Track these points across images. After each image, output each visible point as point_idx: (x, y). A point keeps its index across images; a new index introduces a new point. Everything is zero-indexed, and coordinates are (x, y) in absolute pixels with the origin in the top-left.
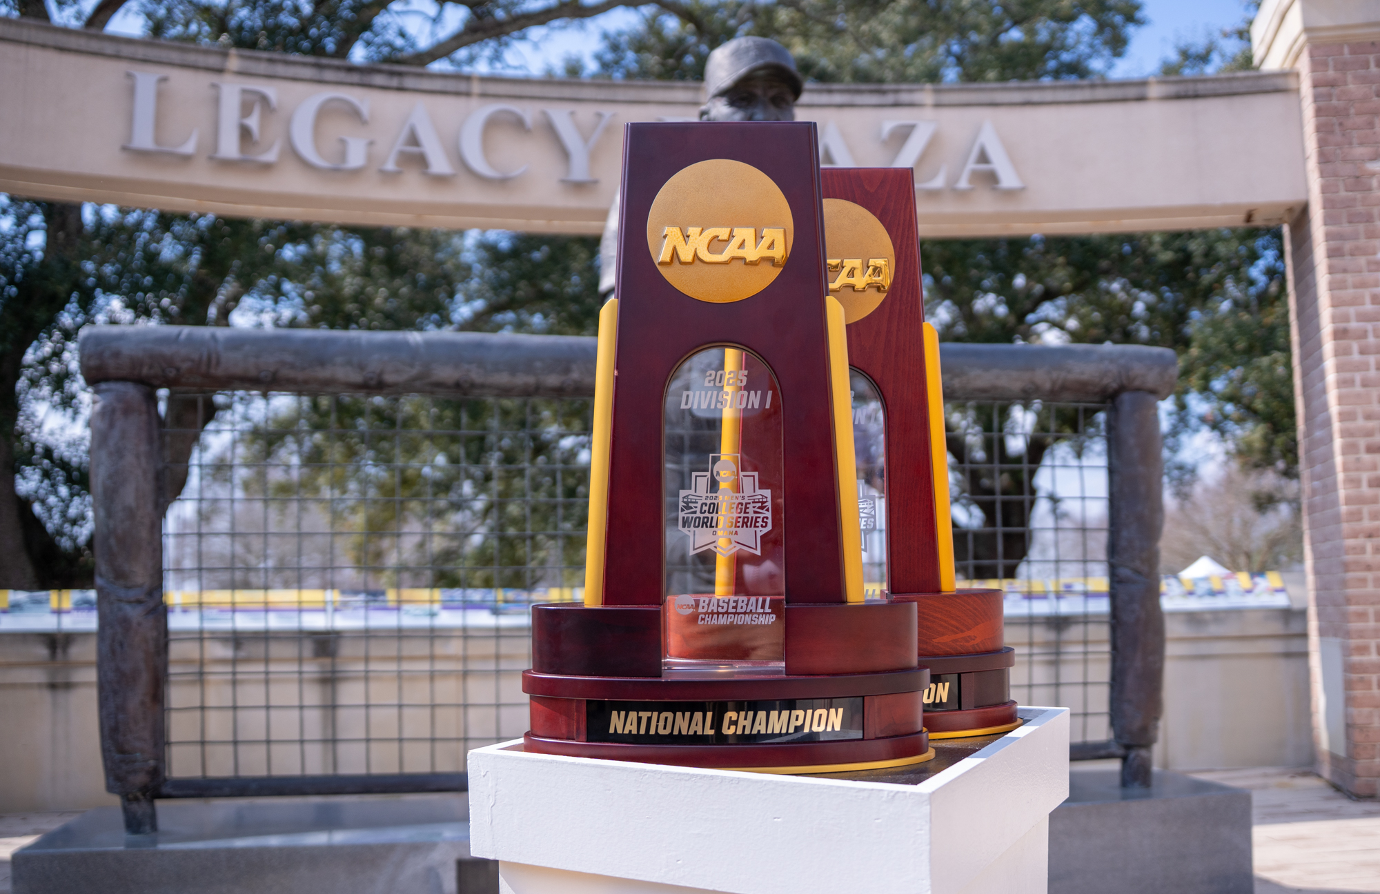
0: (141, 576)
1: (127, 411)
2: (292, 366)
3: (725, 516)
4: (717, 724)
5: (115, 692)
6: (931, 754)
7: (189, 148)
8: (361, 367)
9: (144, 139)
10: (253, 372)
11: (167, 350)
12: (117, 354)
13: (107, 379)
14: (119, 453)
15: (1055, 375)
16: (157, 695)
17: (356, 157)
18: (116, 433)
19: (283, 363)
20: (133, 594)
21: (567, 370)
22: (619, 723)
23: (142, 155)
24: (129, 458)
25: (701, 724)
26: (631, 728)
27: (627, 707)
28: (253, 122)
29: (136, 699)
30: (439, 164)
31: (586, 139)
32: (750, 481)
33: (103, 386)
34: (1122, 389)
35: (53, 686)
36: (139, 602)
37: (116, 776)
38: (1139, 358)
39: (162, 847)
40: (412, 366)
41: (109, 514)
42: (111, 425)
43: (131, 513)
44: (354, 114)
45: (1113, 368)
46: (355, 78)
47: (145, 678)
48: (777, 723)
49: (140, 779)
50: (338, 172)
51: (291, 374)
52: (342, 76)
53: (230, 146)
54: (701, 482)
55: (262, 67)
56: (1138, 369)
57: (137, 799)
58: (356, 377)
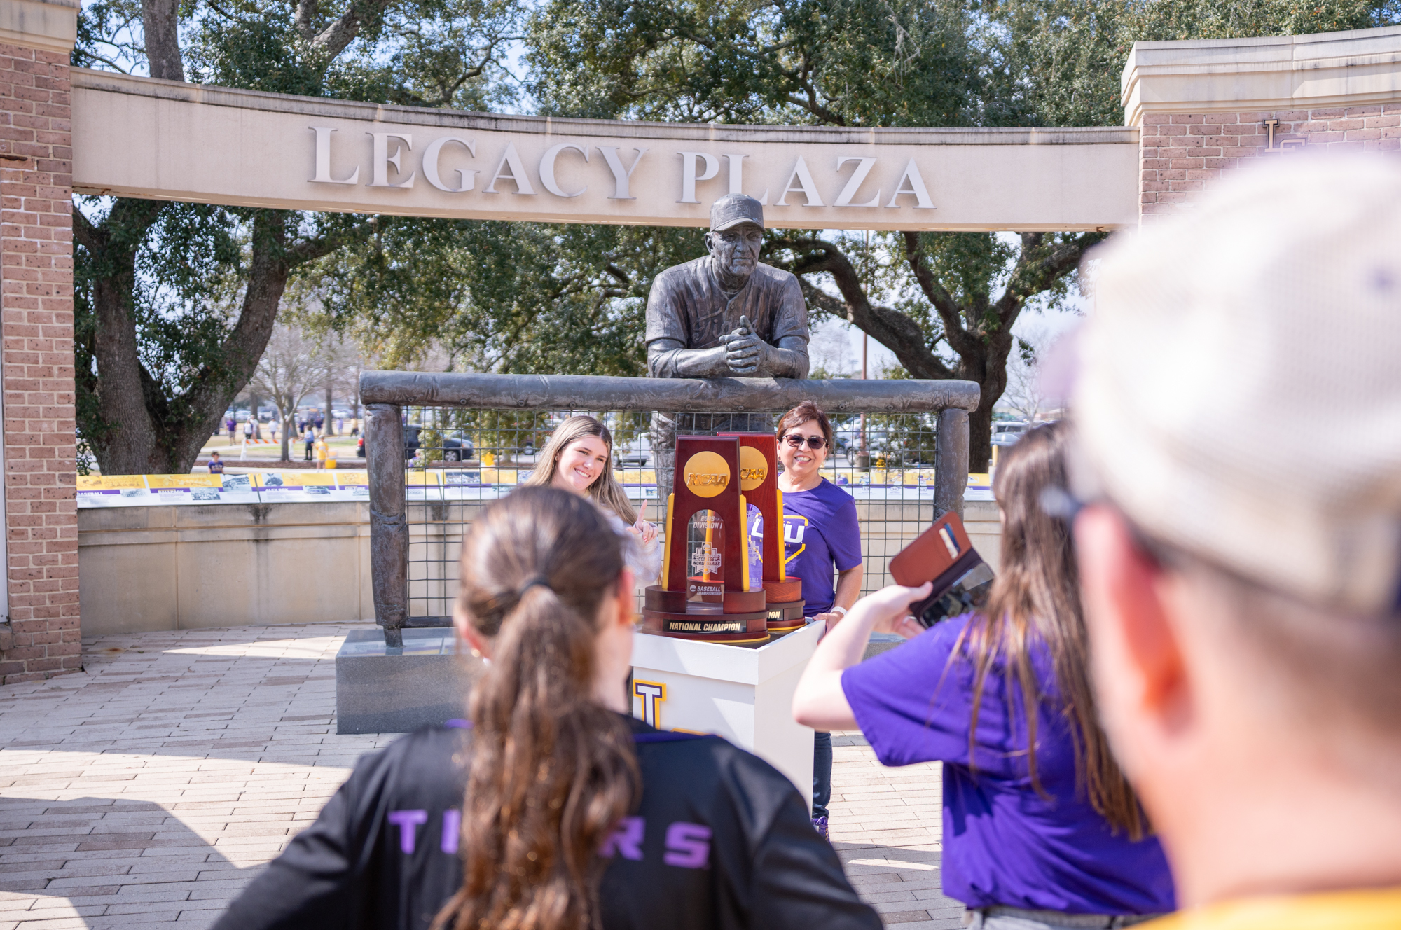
0: (395, 510)
1: (387, 421)
2: (478, 396)
3: (706, 562)
4: (702, 627)
5: (383, 572)
6: (769, 637)
7: (354, 180)
8: (516, 397)
9: (323, 174)
10: (456, 399)
11: (408, 387)
12: (381, 390)
13: (375, 403)
14: (384, 444)
15: (905, 400)
16: (404, 573)
17: (468, 185)
18: (382, 433)
19: (474, 395)
20: (392, 519)
21: (629, 399)
22: (672, 626)
23: (323, 185)
24: (390, 447)
25: (697, 627)
26: (676, 628)
27: (676, 621)
28: (396, 160)
29: (394, 576)
30: (525, 186)
31: (627, 169)
32: (715, 551)
33: (373, 406)
34: (945, 407)
35: (257, 541)
36: (395, 524)
37: (381, 616)
38: (957, 389)
39: (405, 654)
40: (544, 397)
41: (379, 477)
42: (379, 429)
43: (391, 476)
44: (465, 149)
45: (941, 395)
46: (465, 122)
47: (399, 564)
48: (721, 628)
49: (396, 618)
50: (456, 194)
51: (478, 400)
52: (456, 121)
53: (381, 178)
54: (699, 550)
55: (400, 117)
56: (955, 396)
57: (393, 628)
58: (513, 402)
